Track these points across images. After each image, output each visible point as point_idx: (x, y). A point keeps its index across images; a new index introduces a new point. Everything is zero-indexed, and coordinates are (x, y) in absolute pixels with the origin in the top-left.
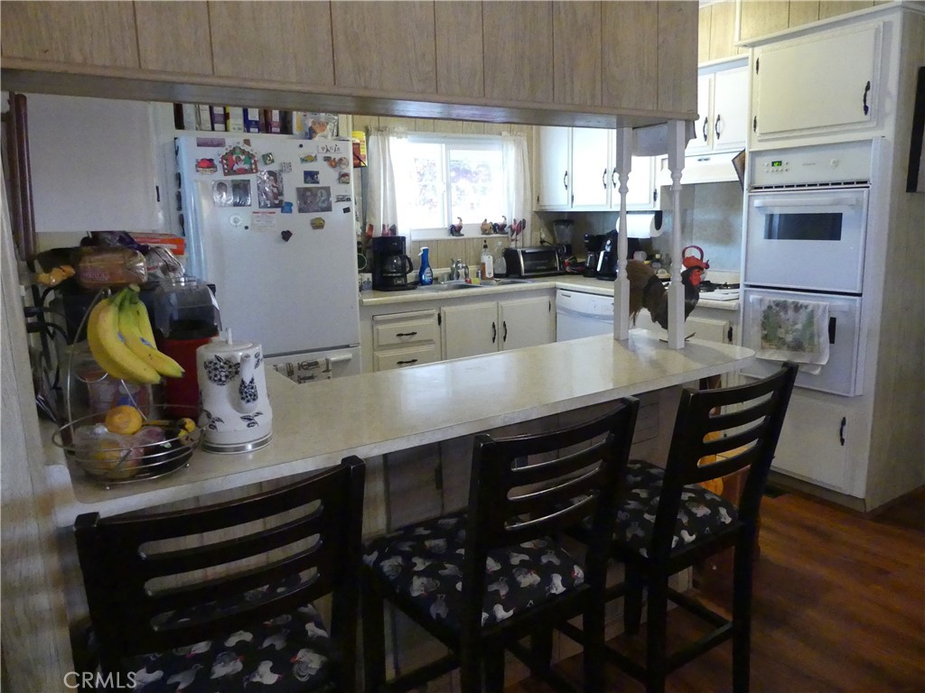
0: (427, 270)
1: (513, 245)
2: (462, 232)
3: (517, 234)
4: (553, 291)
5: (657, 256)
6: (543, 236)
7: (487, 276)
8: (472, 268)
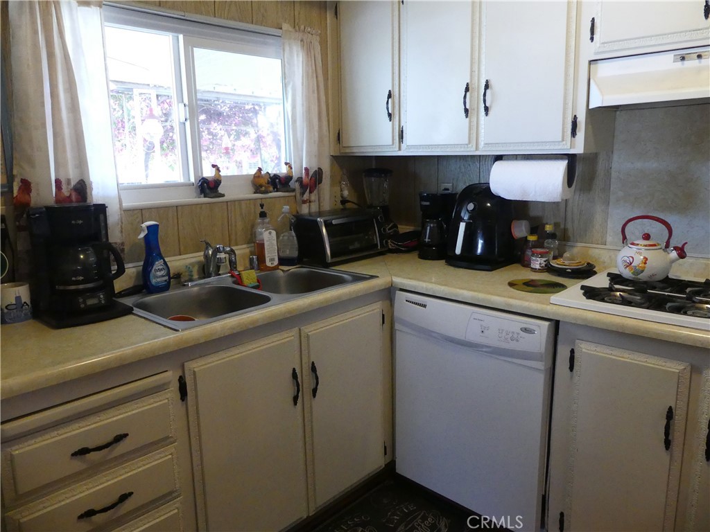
0: (158, 264)
1: (305, 210)
2: (221, 190)
3: (311, 192)
4: (389, 293)
5: (548, 228)
6: (346, 193)
7: (268, 264)
8: (242, 251)
